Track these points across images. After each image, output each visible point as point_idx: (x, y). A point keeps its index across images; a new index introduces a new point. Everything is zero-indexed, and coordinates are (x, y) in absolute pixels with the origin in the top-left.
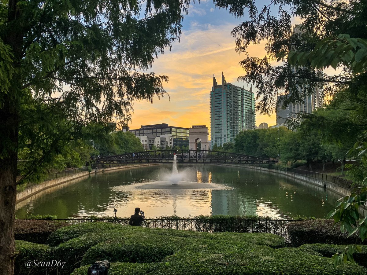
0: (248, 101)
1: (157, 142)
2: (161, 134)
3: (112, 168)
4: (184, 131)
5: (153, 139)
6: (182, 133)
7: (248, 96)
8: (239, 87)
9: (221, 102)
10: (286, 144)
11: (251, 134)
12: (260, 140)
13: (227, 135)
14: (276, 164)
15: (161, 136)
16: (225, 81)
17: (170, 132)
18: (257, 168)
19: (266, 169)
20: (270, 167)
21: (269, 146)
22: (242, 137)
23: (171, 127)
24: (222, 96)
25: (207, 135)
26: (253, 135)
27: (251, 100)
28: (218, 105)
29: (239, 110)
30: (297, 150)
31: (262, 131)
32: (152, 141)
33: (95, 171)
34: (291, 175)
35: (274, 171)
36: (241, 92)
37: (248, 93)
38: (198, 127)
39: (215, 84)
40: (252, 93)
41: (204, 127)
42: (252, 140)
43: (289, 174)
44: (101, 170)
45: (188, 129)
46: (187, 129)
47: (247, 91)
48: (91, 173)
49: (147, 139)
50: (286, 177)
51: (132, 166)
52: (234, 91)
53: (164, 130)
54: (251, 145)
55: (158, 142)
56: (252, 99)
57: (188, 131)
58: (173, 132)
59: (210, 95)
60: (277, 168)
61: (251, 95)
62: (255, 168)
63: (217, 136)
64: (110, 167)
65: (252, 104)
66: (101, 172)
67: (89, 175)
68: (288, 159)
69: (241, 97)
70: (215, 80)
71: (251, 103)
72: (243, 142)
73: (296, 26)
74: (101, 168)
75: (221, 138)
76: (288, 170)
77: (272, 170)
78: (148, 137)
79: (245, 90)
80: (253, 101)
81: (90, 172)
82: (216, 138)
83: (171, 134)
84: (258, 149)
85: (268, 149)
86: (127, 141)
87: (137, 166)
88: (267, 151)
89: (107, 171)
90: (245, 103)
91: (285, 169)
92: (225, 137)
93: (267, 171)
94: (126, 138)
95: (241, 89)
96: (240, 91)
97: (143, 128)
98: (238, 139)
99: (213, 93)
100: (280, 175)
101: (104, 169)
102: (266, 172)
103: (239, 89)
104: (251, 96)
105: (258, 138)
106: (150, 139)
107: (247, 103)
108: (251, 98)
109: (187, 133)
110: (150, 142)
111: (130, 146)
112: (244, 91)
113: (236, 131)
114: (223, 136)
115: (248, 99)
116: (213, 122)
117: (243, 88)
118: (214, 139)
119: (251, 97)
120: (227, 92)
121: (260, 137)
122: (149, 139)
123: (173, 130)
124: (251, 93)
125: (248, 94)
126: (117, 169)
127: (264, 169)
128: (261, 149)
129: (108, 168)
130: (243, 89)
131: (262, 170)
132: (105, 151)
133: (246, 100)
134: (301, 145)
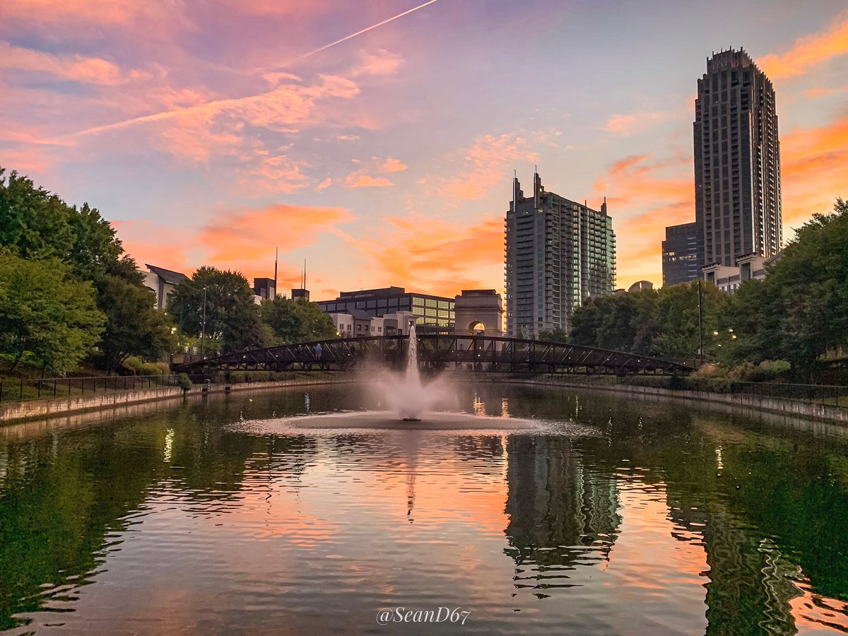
0: (598, 236)
1: (376, 329)
2: (388, 310)
3: (252, 385)
4: (444, 305)
5: (366, 323)
6: (437, 309)
7: (598, 225)
8: (575, 204)
9: (531, 238)
10: (735, 312)
11: (616, 303)
12: (639, 318)
13: (547, 316)
14: (694, 375)
15: (386, 317)
16: (543, 188)
17: (409, 307)
18: (635, 390)
19: (662, 391)
20: (676, 385)
21: (665, 331)
22: (591, 313)
23: (410, 296)
24: (536, 223)
25: (499, 314)
26: (622, 306)
27: (603, 235)
28: (525, 245)
29: (575, 258)
30: (774, 326)
31: (644, 295)
32: (365, 328)
33: (204, 390)
34: (745, 402)
35: (688, 394)
36: (580, 214)
37: (597, 216)
38: (477, 295)
39: (518, 194)
40: (606, 216)
41: (491, 293)
42: (618, 318)
43: (738, 401)
44: (222, 387)
45: (452, 301)
46: (449, 300)
47: (594, 212)
48: (189, 392)
49: (351, 323)
50: (729, 409)
51: (309, 383)
52: (563, 212)
53: (393, 302)
54: (616, 331)
55: (380, 328)
56: (605, 233)
57: (452, 305)
58: (415, 306)
59: (505, 220)
60: (697, 386)
61: (605, 222)
62: (630, 388)
63: (522, 320)
64: (248, 380)
65: (606, 244)
66: (221, 391)
67: (184, 398)
68: (741, 355)
69: (580, 226)
70: (517, 184)
71: (603, 241)
72: (593, 326)
73: (713, 56)
74: (221, 382)
75: (532, 324)
76: (735, 389)
77: (681, 393)
78: (354, 317)
79: (591, 210)
80: (609, 238)
81: (186, 389)
82: (519, 324)
83: (410, 310)
84: (637, 339)
85: (663, 338)
86: (296, 320)
87: (321, 384)
88: (661, 344)
89: (237, 390)
90: (588, 241)
91: (725, 386)
92: (540, 322)
93: (665, 396)
94: (295, 311)
95: (579, 208)
96: (578, 211)
97: (343, 298)
98: (581, 318)
99: (511, 216)
100: (705, 405)
101: (229, 385)
102: (662, 399)
103: (575, 207)
104: (603, 224)
105: (636, 314)
106: (361, 323)
107: (594, 241)
108: (603, 230)
109: (449, 310)
110: (360, 329)
111: (305, 333)
112: (588, 211)
113: (569, 307)
114: (536, 320)
115: (597, 231)
116: (511, 284)
117: (586, 206)
118: (515, 327)
119: (605, 227)
120: (547, 214)
121: (641, 310)
122: (356, 321)
123: (415, 301)
124: (603, 218)
125: (597, 220)
126: (268, 388)
127: (655, 391)
128: (647, 339)
129: (242, 385)
130: (584, 208)
131: (649, 394)
132: (238, 342)
133: (592, 234)
134: (790, 311)
